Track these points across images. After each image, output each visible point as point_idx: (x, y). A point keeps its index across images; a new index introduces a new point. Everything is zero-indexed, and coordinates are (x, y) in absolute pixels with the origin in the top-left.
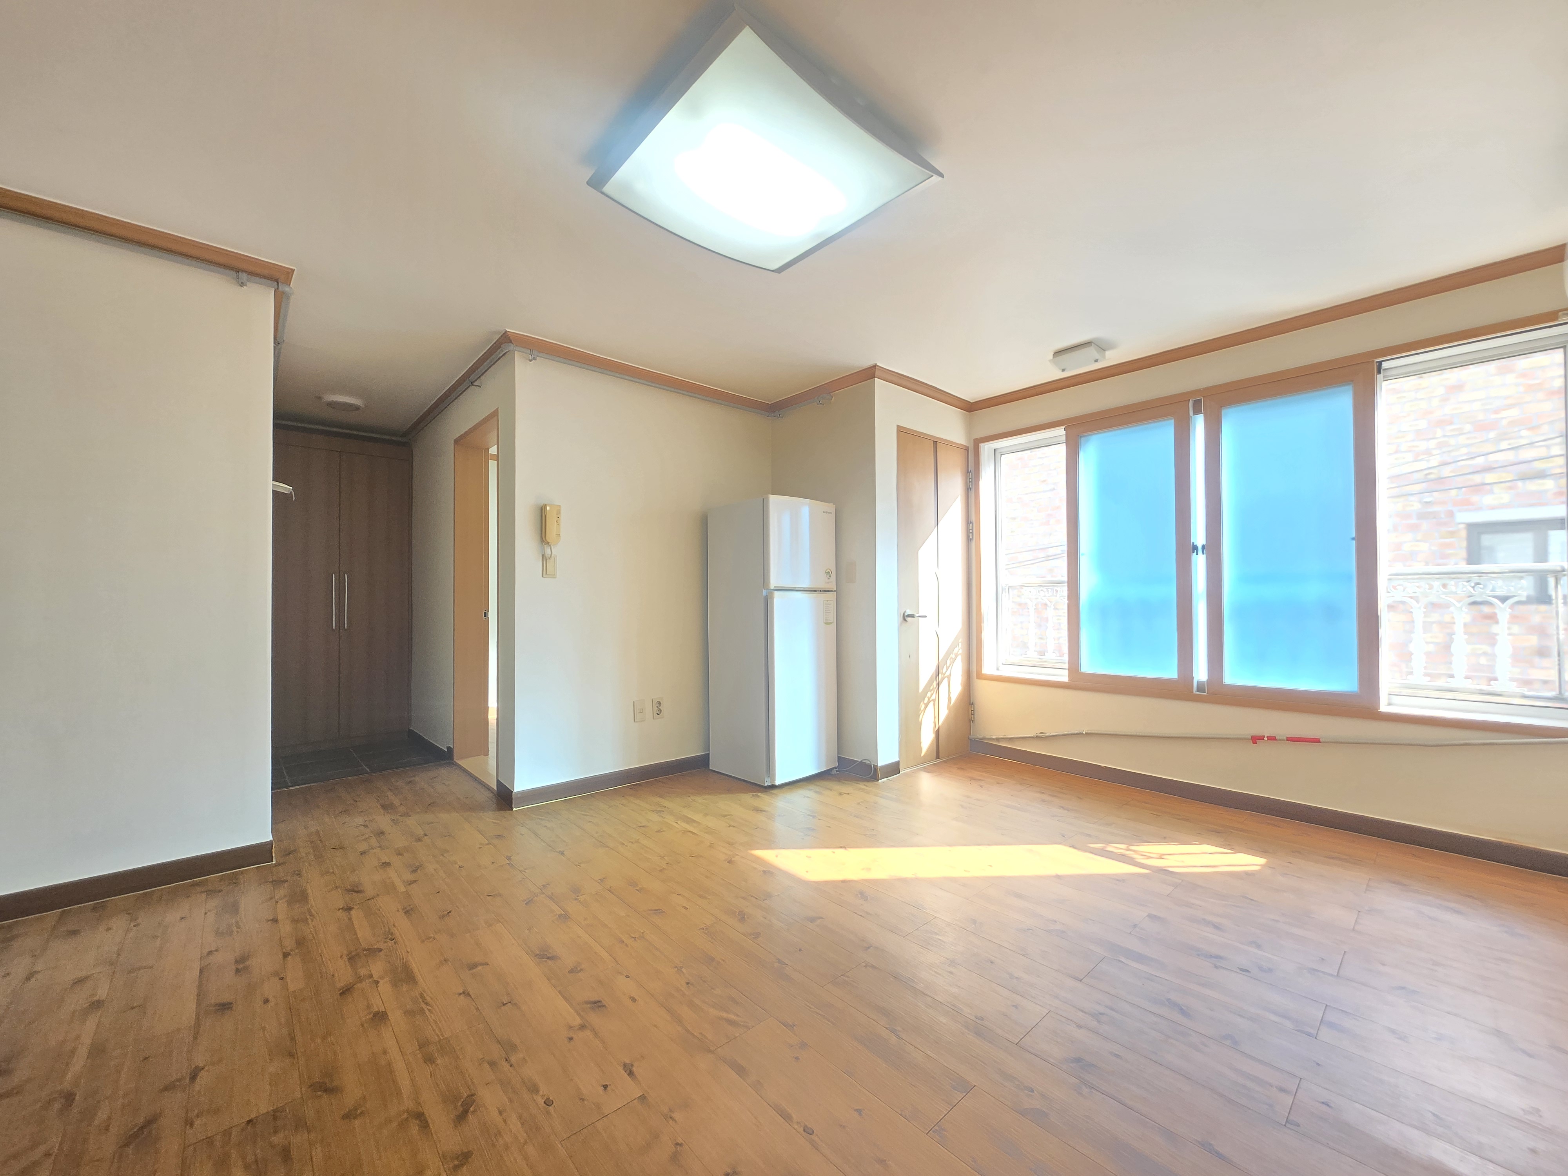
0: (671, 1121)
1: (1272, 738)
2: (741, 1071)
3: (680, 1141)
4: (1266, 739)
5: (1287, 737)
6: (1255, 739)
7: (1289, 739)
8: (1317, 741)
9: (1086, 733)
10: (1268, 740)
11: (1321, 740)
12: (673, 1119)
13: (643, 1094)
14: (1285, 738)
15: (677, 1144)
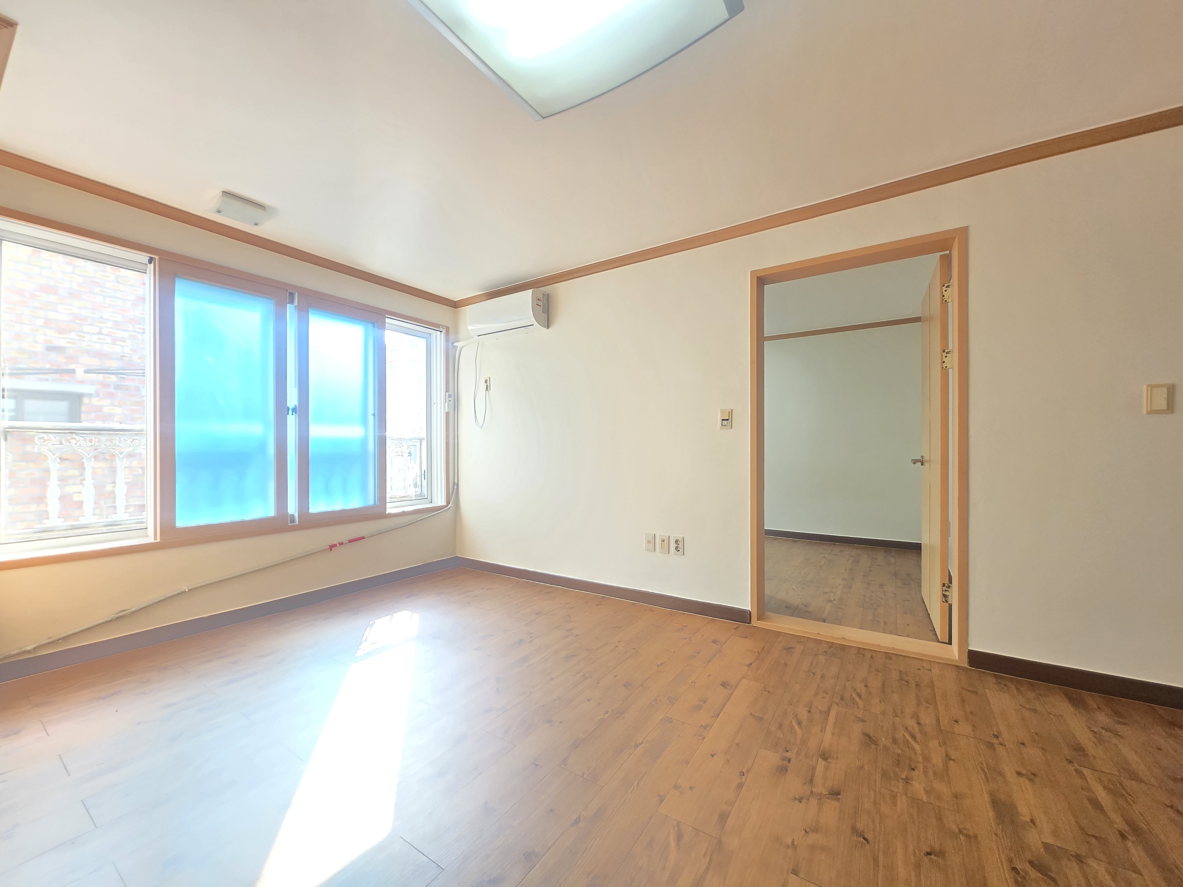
0: (796, 843)
1: (341, 544)
2: (723, 817)
3: (803, 832)
4: (338, 545)
5: (348, 541)
6: (332, 547)
7: (351, 541)
8: (363, 538)
9: (189, 590)
10: (340, 545)
11: (365, 537)
12: (793, 842)
13: (792, 873)
14: (348, 542)
15: (806, 832)
